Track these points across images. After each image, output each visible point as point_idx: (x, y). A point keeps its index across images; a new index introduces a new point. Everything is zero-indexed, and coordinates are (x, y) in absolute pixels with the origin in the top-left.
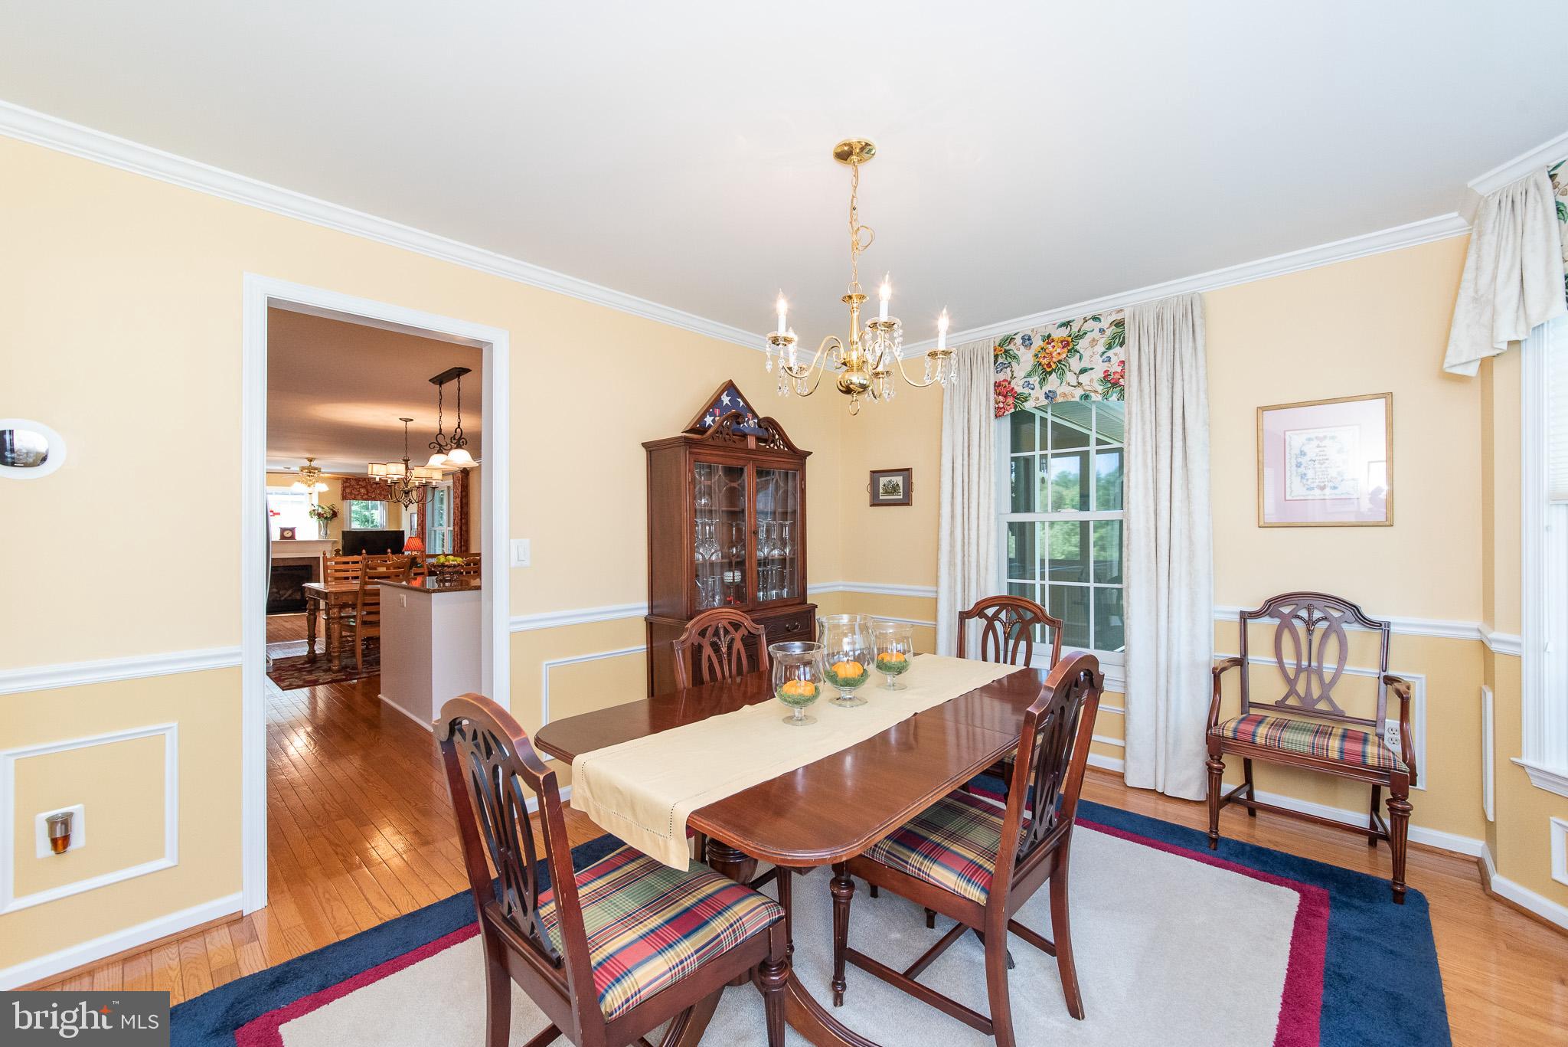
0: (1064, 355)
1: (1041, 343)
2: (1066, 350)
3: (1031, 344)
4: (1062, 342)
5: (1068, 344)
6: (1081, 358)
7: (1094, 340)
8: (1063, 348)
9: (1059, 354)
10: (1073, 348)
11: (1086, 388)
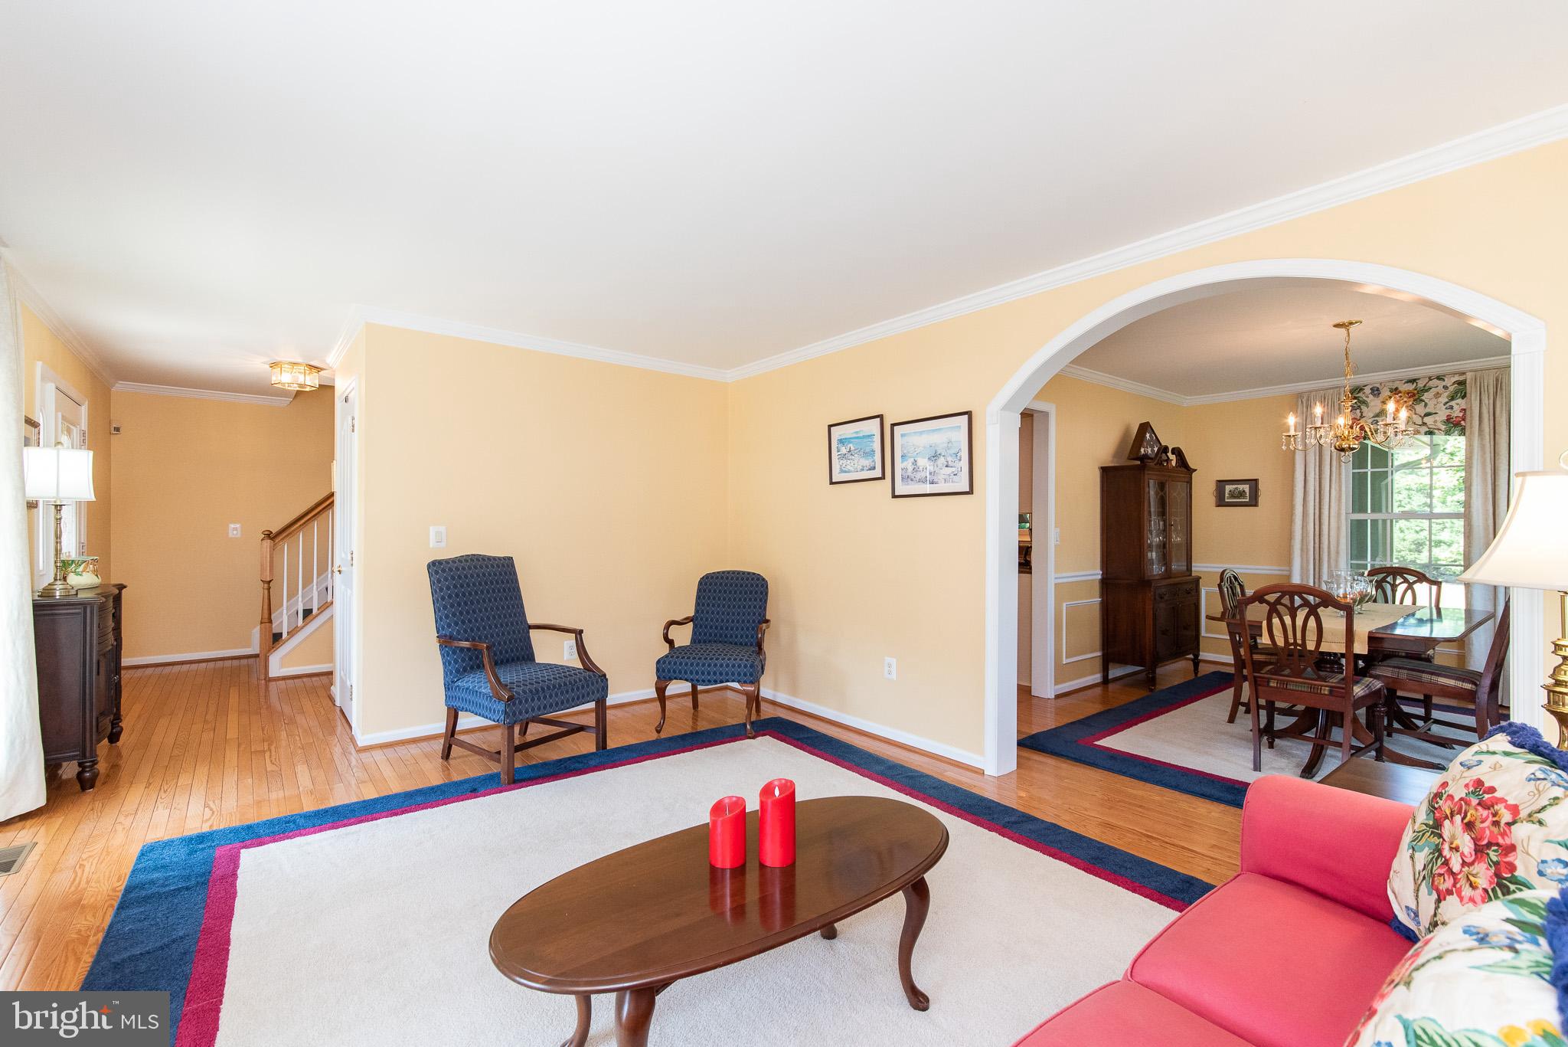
0: (1411, 403)
1: (1389, 394)
2: (1412, 399)
3: (1379, 394)
4: (1408, 393)
5: (1414, 395)
6: (1426, 405)
7: (1438, 393)
8: (1410, 397)
9: (1406, 402)
10: (1418, 398)
11: (1431, 426)
